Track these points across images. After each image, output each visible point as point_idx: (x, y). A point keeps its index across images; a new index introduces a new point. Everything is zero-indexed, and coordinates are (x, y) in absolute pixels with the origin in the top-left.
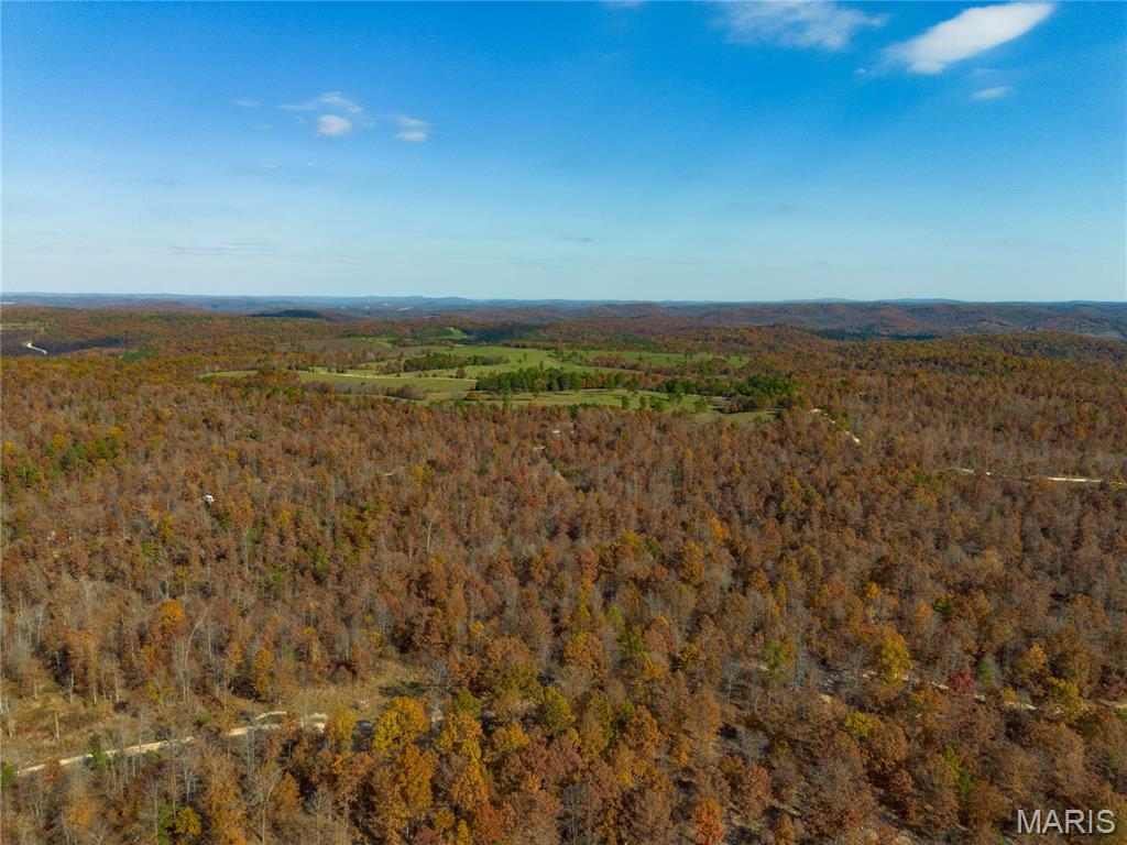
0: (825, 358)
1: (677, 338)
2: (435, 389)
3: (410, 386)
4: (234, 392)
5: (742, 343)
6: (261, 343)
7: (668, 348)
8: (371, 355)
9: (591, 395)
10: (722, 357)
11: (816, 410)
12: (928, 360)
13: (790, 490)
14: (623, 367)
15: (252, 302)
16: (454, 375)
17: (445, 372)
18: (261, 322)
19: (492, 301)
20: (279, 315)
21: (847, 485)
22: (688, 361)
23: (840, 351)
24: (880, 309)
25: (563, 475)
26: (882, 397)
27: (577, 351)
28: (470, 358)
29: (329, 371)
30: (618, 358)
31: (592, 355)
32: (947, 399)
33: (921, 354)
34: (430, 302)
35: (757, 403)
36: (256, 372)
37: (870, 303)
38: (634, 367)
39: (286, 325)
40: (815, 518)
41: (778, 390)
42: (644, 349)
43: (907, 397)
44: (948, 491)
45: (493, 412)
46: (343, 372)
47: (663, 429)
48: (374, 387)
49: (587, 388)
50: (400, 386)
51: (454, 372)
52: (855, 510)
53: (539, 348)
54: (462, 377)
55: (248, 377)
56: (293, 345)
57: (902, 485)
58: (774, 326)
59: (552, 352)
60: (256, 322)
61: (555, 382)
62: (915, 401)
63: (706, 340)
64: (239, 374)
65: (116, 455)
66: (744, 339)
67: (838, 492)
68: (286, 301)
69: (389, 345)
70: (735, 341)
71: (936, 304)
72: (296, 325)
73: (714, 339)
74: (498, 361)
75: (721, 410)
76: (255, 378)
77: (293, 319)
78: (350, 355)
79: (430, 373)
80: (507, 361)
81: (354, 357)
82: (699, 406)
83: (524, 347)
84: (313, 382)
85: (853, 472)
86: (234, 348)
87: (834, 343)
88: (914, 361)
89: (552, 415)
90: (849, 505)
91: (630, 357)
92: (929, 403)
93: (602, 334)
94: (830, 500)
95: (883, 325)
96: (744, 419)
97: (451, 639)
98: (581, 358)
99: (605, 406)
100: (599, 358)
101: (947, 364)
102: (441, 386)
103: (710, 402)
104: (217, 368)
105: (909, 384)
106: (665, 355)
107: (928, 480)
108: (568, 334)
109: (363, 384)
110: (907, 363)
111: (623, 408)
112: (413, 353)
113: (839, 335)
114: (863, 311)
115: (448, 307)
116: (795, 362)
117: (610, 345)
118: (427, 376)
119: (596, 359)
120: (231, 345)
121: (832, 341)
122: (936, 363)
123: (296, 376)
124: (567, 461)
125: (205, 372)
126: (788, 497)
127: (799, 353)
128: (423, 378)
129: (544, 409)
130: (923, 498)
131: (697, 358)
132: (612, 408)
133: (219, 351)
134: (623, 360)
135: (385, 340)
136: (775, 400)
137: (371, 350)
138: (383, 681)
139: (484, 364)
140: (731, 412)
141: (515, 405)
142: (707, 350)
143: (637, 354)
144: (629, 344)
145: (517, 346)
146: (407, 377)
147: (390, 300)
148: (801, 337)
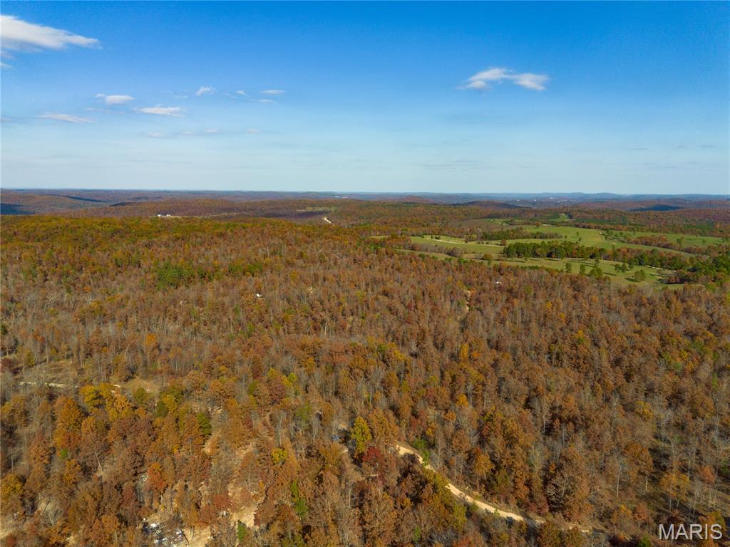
16: (500, 243)
22: (724, 243)
27: (625, 232)
30: (660, 238)
34: (585, 196)
54: (503, 245)
59: (605, 232)
75: (661, 281)
79: (485, 242)
83: (588, 227)
98: (625, 236)
100: (641, 238)
119: (638, 238)
140: (669, 282)
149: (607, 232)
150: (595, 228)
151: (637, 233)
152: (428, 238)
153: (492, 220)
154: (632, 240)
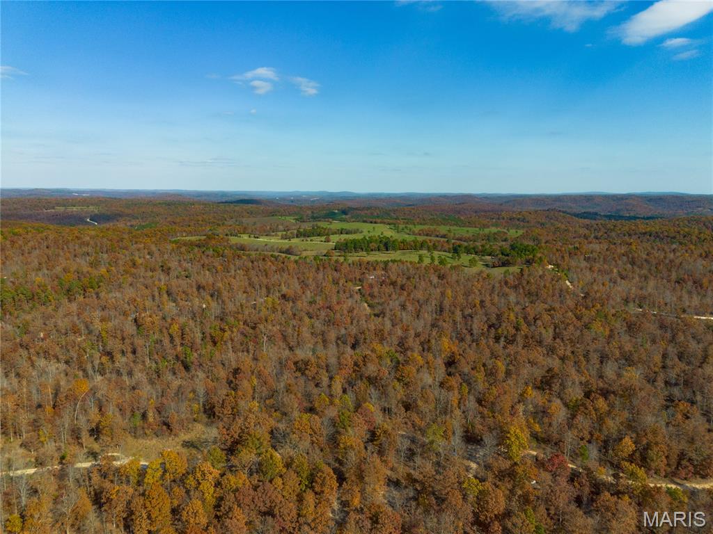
0: (575, 231)
1: (479, 217)
2: (309, 248)
3: (293, 247)
4: (183, 249)
5: (523, 221)
6: (218, 220)
7: (470, 224)
8: (281, 227)
9: (404, 254)
10: (505, 231)
11: (550, 266)
12: (645, 233)
13: (506, 320)
14: (437, 236)
15: (224, 194)
16: (324, 240)
17: (319, 238)
18: (222, 207)
19: (369, 194)
20: (234, 202)
21: (546, 317)
22: (481, 232)
23: (587, 227)
24: (627, 199)
25: (369, 306)
26: (600, 258)
27: (408, 226)
28: (338, 230)
29: (250, 237)
30: (435, 230)
31: (417, 228)
32: (646, 260)
33: (641, 229)
34: (331, 195)
35: (511, 261)
36: (205, 237)
37: (620, 195)
38: (444, 236)
39: (237, 208)
40: (519, 339)
41: (527, 253)
42: (454, 224)
43: (617, 258)
44: (618, 325)
45: (335, 265)
46: (258, 238)
47: (441, 277)
48: (272, 247)
49: (404, 249)
50: (287, 246)
51: (323, 238)
52: (548, 335)
53: (384, 223)
54: (328, 242)
55: (200, 240)
56: (236, 221)
57: (585, 319)
58: (548, 210)
59: (392, 226)
60: (219, 206)
61: (382, 245)
62: (622, 261)
63: (499, 219)
64: (193, 238)
65: (99, 287)
66: (524, 219)
67: (539, 322)
68: (244, 194)
69: (294, 221)
70: (518, 220)
71: (667, 196)
72: (243, 209)
73: (503, 219)
74: (355, 232)
75: (487, 265)
76: (204, 240)
77: (242, 205)
78: (268, 228)
79: (309, 239)
80: (362, 232)
81: (271, 228)
82: (472, 263)
83: (375, 223)
84: (236, 244)
85: (554, 309)
86: (200, 222)
87: (587, 221)
88: (635, 234)
89: (372, 266)
90: (543, 331)
91: (443, 229)
92: (633, 263)
93: (432, 215)
94: (533, 328)
95: (627, 210)
96: (498, 272)
97: (238, 411)
98: (410, 230)
99: (407, 261)
100: (422, 230)
101: (658, 236)
102: (314, 247)
103: (481, 260)
104: (184, 235)
105: (623, 249)
106: (465, 229)
107: (606, 316)
108: (409, 215)
109: (266, 245)
110: (630, 235)
111: (419, 263)
112: (307, 226)
113: (593, 216)
114: (614, 200)
115: (341, 197)
116: (554, 233)
117: (433, 221)
118: (307, 241)
119: (420, 230)
120: (199, 221)
121: (586, 220)
122: (650, 236)
123: (228, 240)
124: (372, 296)
125: (177, 237)
126: (504, 325)
127: (558, 228)
128: (305, 242)
129: (368, 263)
130: (598, 328)
131: (487, 231)
132: (411, 263)
133: (192, 224)
134: (438, 231)
135: (292, 218)
136: (523, 259)
137: (282, 224)
138: (187, 437)
139: (347, 233)
140: (494, 267)
141: (351, 260)
142: (496, 225)
143: (448, 228)
144: (445, 222)
145: (371, 222)
146: (295, 241)
147: (307, 193)
148: (564, 217)
149: (394, 225)
150: (381, 223)
151: (417, 226)
152: (245, 237)
153: (283, 218)
154: (416, 232)
